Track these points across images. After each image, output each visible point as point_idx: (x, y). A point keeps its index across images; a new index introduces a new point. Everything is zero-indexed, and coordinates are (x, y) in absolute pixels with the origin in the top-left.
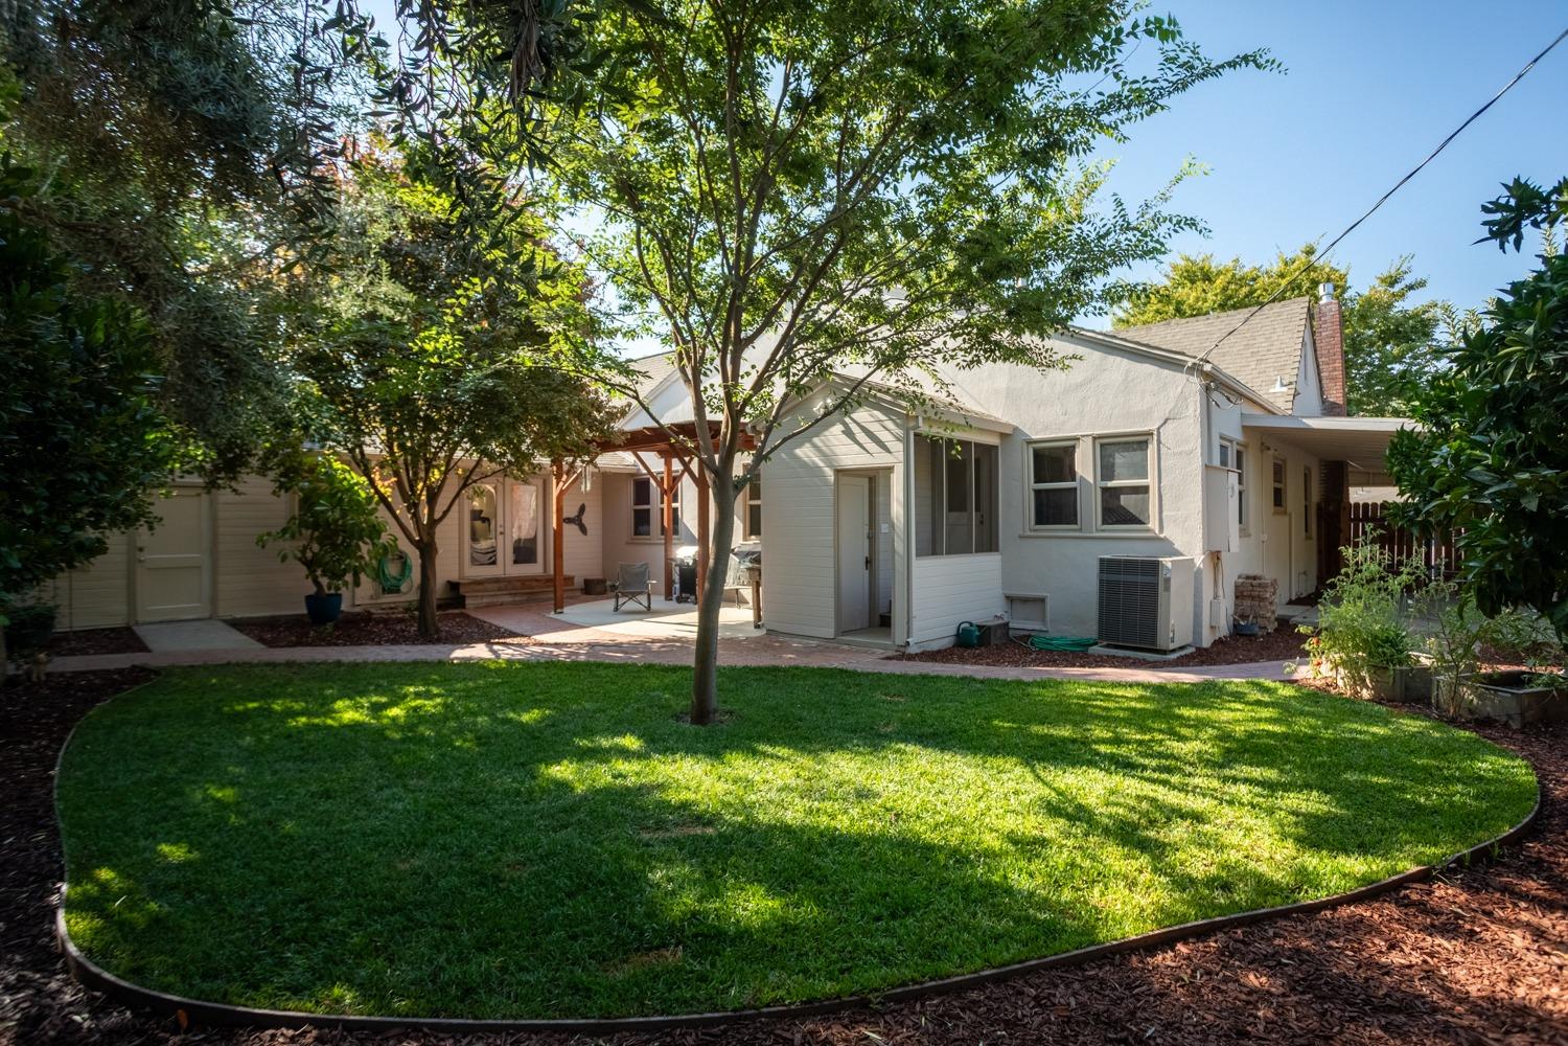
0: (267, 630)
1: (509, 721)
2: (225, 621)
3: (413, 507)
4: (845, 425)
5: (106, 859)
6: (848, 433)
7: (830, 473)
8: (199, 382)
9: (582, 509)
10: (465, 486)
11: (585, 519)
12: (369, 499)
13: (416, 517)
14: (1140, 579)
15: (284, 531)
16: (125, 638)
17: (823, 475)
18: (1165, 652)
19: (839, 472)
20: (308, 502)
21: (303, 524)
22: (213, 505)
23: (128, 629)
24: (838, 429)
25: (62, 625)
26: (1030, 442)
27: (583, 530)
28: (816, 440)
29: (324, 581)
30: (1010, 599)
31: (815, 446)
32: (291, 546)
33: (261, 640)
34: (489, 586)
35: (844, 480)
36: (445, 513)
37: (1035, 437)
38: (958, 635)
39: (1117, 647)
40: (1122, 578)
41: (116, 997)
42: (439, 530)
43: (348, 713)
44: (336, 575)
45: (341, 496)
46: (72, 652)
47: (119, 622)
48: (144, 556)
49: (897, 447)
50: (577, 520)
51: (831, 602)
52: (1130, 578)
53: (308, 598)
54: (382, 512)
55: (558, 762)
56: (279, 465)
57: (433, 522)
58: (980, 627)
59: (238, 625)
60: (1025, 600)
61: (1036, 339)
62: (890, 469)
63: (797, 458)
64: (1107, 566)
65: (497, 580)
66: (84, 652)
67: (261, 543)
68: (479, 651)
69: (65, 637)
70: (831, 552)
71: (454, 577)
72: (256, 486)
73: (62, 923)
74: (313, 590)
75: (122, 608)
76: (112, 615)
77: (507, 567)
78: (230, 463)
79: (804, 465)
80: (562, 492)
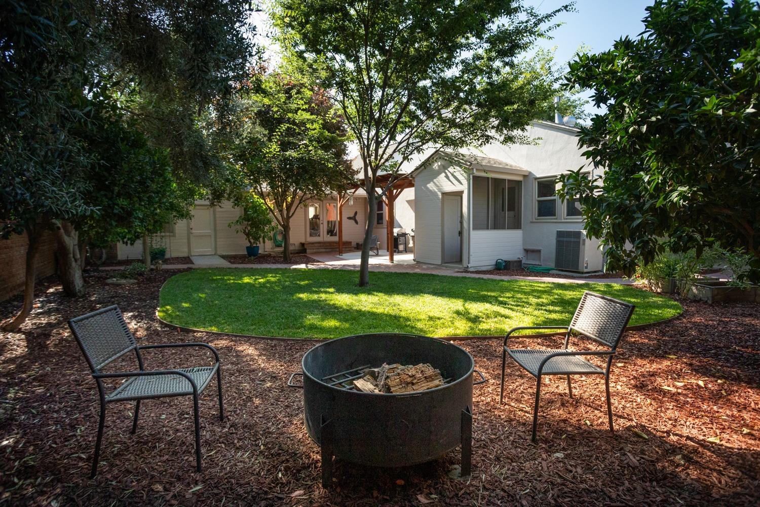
0: (232, 259)
1: (297, 284)
2: (220, 256)
3: (281, 211)
4: (446, 173)
5: (168, 304)
6: (447, 177)
7: (440, 194)
8: (196, 167)
9: (356, 213)
10: (300, 203)
11: (357, 218)
12: (266, 209)
13: (282, 215)
14: (572, 240)
15: (237, 221)
16: (187, 260)
17: (437, 195)
18: (582, 273)
19: (444, 194)
20: (246, 210)
21: (245, 219)
22: (214, 211)
23: (188, 257)
24: (443, 174)
25: (167, 256)
26: (536, 179)
27: (356, 222)
28: (435, 180)
29: (252, 241)
30: (526, 251)
31: (434, 183)
32: (239, 227)
33: (230, 262)
34: (316, 245)
35: (446, 197)
36: (293, 214)
37: (538, 176)
38: (496, 265)
39: (562, 271)
40: (565, 239)
41: (166, 325)
42: (291, 220)
43: (246, 280)
44: (257, 239)
45: (256, 207)
46: (171, 263)
47: (186, 255)
48: (193, 231)
49: (465, 182)
50: (354, 218)
51: (440, 249)
52: (568, 239)
53: (247, 247)
54: (271, 214)
55: (303, 293)
56: (234, 196)
57: (289, 217)
58: (505, 261)
59: (223, 257)
60: (533, 251)
61: (520, 132)
62: (462, 192)
63: (428, 188)
64: (560, 234)
65: (319, 243)
66: (174, 264)
67: (230, 226)
68: (303, 266)
69: (168, 259)
70: (440, 228)
71: (303, 241)
72: (227, 205)
73: (157, 314)
74: (249, 245)
75: (186, 250)
76: (182, 252)
77: (324, 237)
78: (217, 196)
79: (430, 191)
80: (341, 206)
